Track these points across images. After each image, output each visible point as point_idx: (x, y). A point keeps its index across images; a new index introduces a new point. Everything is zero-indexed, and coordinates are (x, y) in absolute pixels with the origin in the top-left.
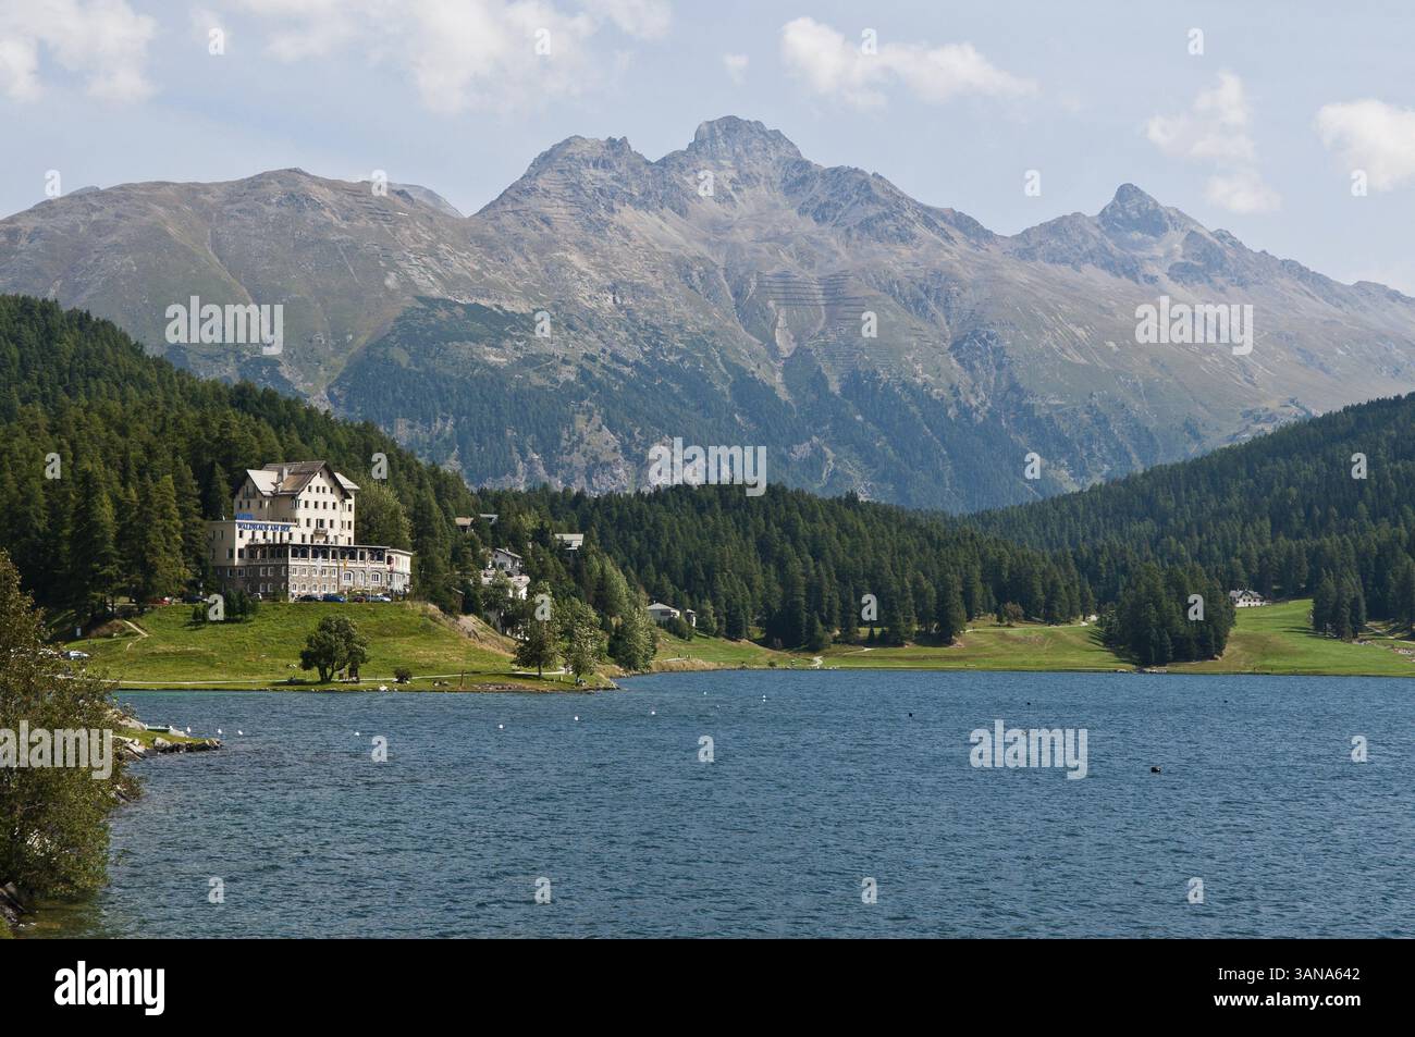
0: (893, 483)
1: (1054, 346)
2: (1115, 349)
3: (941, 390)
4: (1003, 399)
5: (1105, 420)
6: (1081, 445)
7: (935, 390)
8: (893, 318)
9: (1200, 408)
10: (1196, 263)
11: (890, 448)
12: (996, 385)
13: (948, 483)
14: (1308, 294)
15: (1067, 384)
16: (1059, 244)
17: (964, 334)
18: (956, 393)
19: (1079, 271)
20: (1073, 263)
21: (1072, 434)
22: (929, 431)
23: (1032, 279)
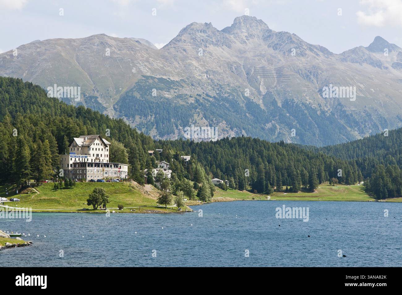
2: (373, 91)
3: (315, 105)
4: (336, 108)
5: (370, 115)
6: (362, 123)
7: (313, 105)
8: (299, 81)
10: (401, 62)
11: (298, 124)
12: (333, 103)
13: (317, 136)
15: (357, 103)
16: (355, 56)
18: (320, 106)
19: (362, 65)
20: (360, 63)
21: (359, 120)
22: (311, 119)
23: (346, 68)
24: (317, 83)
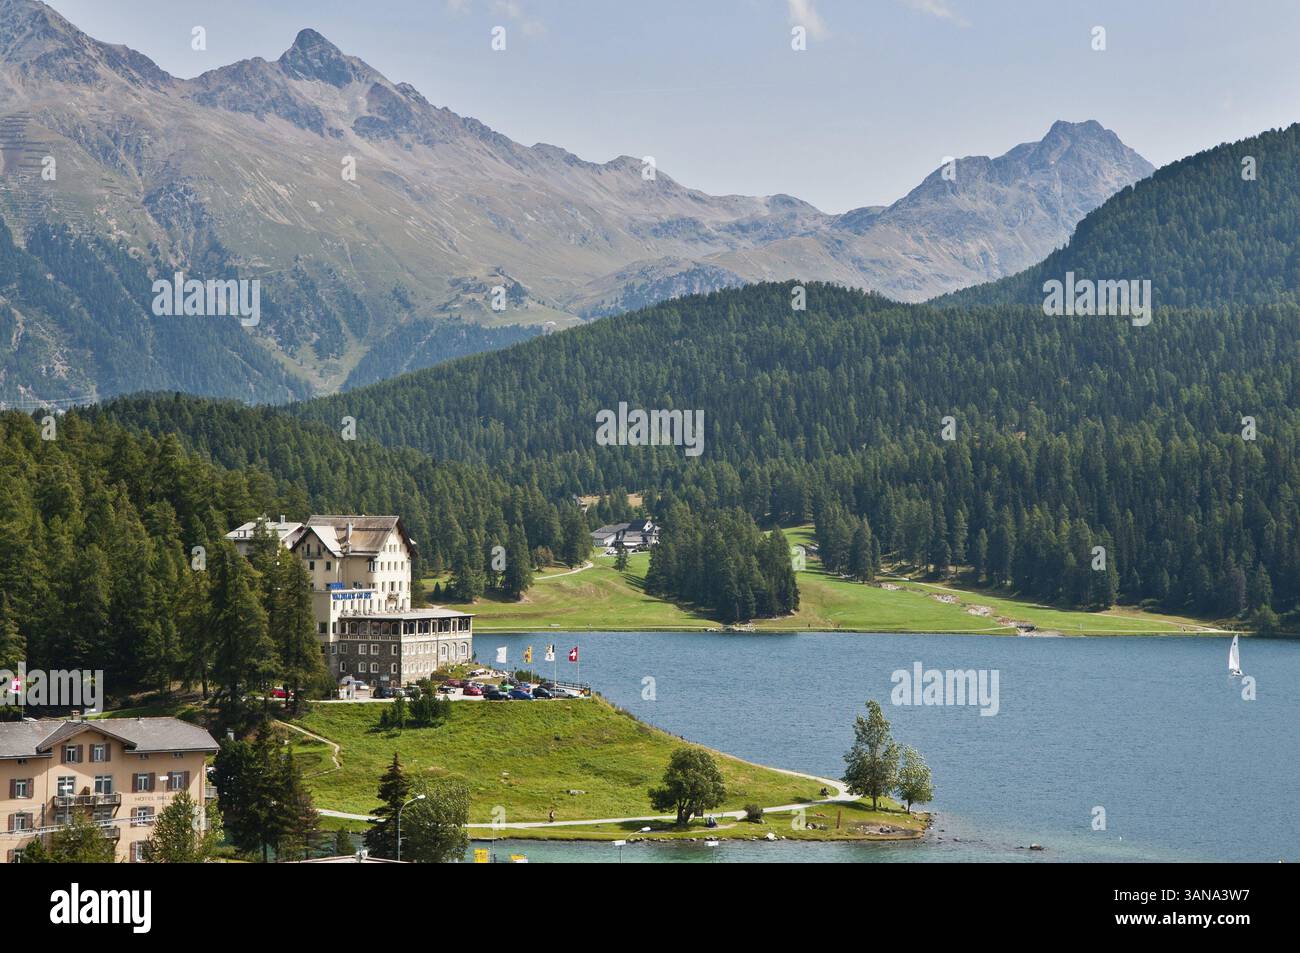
0: (92, 349)
1: (256, 205)
2: (319, 210)
3: (138, 249)
4: (204, 260)
5: (312, 286)
6: (288, 311)
7: (132, 249)
8: (81, 167)
9: (408, 275)
10: (383, 118)
11: (85, 311)
12: (195, 244)
13: (150, 350)
14: (491, 155)
15: (271, 245)
16: (240, 90)
17: (159, 188)
18: (155, 253)
19: (263, 120)
20: (256, 112)
21: (278, 300)
22: (127, 293)
23: (227, 129)
24: (140, 174)
